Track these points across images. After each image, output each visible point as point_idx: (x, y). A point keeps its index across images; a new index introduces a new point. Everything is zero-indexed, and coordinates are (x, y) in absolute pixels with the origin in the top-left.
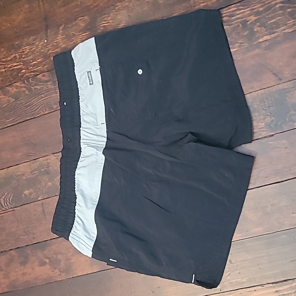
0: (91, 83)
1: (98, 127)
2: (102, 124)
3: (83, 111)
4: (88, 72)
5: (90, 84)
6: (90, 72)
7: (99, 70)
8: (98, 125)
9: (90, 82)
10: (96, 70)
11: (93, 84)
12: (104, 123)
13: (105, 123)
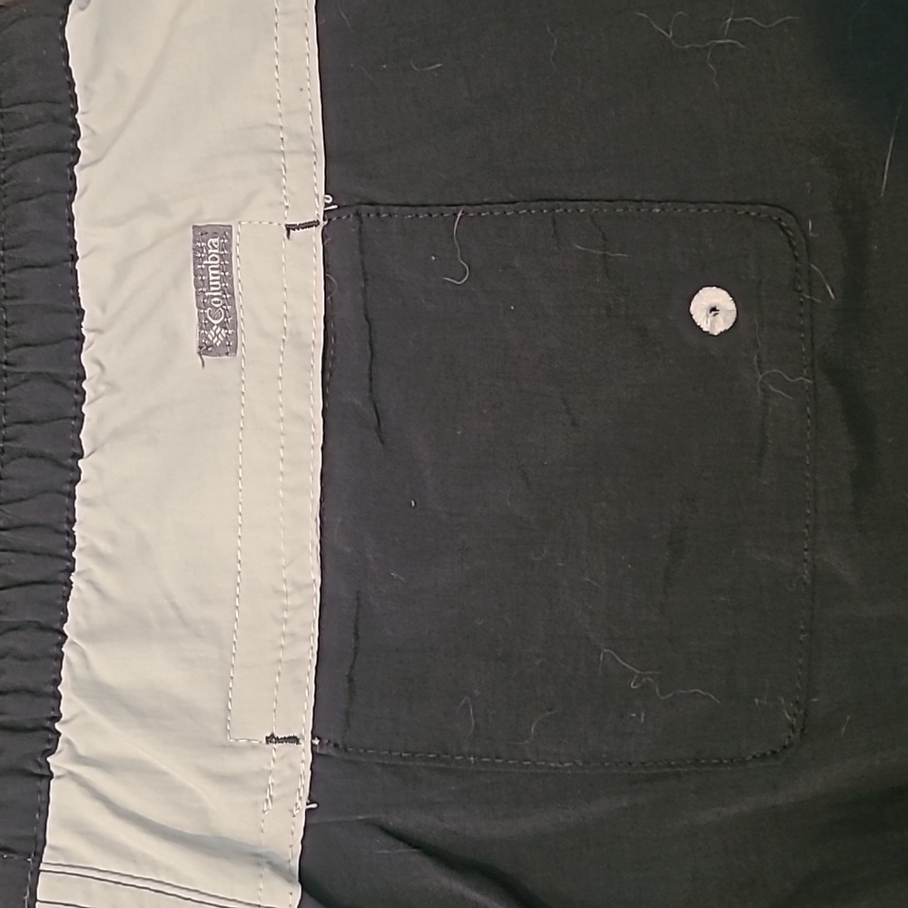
0: (216, 336)
1: (233, 764)
2: (271, 739)
3: (91, 596)
4: (201, 233)
5: (205, 349)
6: (224, 233)
7: (316, 233)
8: (233, 748)
9: (205, 325)
10: (289, 228)
11: (230, 347)
12: (294, 740)
13: (306, 744)
